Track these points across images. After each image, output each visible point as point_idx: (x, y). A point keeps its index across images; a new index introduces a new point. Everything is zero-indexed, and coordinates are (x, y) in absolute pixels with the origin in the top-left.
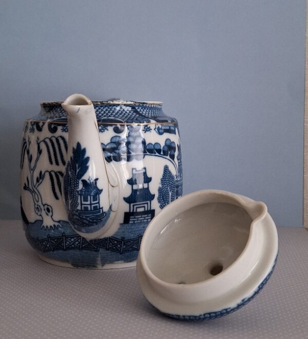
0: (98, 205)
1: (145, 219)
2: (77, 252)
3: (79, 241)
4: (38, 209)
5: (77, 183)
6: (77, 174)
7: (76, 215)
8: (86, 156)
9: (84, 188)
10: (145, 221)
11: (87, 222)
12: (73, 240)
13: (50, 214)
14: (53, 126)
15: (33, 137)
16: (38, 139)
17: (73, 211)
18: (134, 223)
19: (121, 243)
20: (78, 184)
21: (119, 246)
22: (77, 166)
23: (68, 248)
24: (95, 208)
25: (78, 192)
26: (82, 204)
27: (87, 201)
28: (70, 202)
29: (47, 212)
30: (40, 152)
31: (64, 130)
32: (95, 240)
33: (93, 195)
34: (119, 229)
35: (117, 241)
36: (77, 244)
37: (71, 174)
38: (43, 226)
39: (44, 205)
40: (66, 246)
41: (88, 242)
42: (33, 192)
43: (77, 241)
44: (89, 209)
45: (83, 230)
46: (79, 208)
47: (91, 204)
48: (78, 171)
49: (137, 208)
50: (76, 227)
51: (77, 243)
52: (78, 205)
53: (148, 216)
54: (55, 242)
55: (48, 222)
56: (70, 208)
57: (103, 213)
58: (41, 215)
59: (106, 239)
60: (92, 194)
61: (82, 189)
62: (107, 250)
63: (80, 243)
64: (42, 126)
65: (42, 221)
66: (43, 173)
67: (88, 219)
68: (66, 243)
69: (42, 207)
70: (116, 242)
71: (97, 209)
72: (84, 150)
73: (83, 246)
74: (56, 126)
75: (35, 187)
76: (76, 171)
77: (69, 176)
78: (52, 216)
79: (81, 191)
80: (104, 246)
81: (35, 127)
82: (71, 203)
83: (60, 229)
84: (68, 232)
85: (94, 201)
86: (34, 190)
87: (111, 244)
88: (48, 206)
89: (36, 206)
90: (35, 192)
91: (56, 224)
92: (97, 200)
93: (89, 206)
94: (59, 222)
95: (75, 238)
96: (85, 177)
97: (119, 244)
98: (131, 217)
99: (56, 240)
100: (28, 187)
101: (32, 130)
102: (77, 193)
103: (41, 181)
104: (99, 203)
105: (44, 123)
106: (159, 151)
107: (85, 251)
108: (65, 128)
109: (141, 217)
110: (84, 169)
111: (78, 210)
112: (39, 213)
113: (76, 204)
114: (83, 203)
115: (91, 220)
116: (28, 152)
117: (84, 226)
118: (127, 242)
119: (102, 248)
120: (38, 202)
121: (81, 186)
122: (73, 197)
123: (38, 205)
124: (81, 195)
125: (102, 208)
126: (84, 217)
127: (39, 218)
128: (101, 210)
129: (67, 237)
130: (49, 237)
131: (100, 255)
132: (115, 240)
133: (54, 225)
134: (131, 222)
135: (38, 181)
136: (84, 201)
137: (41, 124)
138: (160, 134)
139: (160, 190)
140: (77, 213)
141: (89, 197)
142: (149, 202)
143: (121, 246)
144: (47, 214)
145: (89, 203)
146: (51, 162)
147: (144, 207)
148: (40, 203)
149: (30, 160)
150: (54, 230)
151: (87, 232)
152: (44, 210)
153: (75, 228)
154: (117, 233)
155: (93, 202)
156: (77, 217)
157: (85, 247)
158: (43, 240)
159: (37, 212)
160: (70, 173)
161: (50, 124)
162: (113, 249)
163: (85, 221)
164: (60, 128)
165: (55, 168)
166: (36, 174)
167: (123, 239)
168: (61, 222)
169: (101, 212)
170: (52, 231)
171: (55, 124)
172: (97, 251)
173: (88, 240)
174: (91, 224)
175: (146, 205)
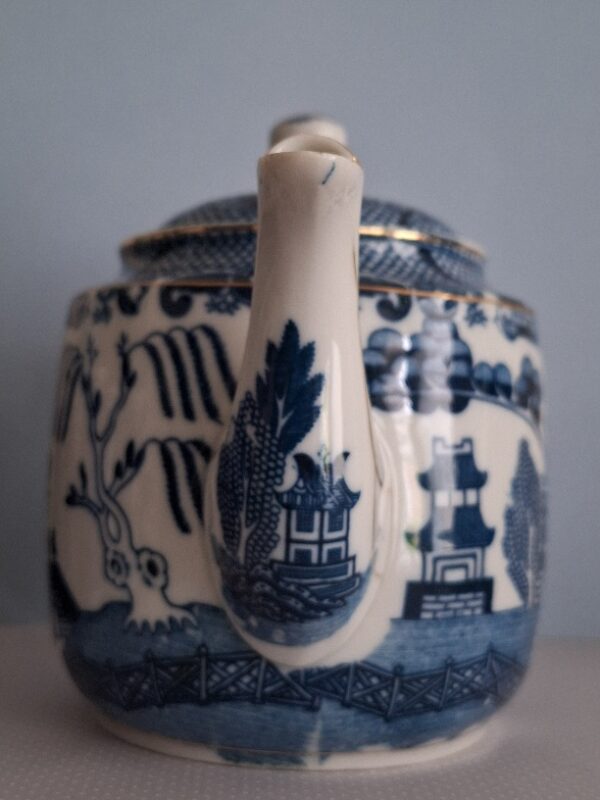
0: (342, 545)
1: (466, 608)
2: (246, 712)
3: (254, 672)
4: (115, 565)
5: (278, 467)
6: (278, 433)
7: (262, 579)
8: (314, 371)
9: (301, 484)
10: (467, 613)
11: (300, 606)
12: (232, 669)
13: (159, 581)
14: (176, 296)
15: (105, 336)
16: (124, 339)
17: (253, 565)
18: (435, 619)
19: (393, 685)
20: (282, 468)
21: (384, 694)
22: (281, 404)
23: (217, 697)
24: (334, 555)
25: (279, 496)
26: (289, 541)
27: (310, 530)
28: (245, 533)
29: (148, 575)
30: (128, 379)
31: (213, 307)
32: (309, 673)
33: (330, 511)
34: (388, 637)
35: (379, 677)
36: (248, 685)
37: (257, 434)
38: (133, 624)
39: (138, 552)
40: (207, 690)
41: (282, 678)
42: (98, 511)
43: (249, 673)
44: (314, 559)
45: (279, 634)
46: (278, 553)
47: (321, 542)
48: (282, 422)
49: (445, 568)
50: (254, 622)
51: (246, 679)
52: (276, 543)
53: (475, 599)
54: (171, 674)
55: (149, 608)
56: (241, 554)
57: (355, 575)
58: (124, 586)
59: (342, 671)
60: (329, 506)
61: (296, 485)
62: (346, 705)
63: (255, 680)
64: (140, 297)
65: (127, 606)
66: (138, 447)
67: (306, 594)
68: (208, 678)
69: (131, 558)
70: (375, 681)
71: (340, 559)
72: (310, 350)
73: (268, 689)
74: (187, 293)
75: (107, 492)
76: (274, 423)
77: (244, 444)
78: (164, 588)
79: (291, 492)
80: (336, 691)
81: (113, 304)
82: (250, 537)
83: (190, 632)
84: (218, 642)
85: (332, 529)
86: (104, 505)
87: (360, 686)
88: (152, 552)
89: (110, 556)
90: (109, 512)
91: (179, 615)
92: (340, 528)
93: (314, 549)
94: (189, 607)
95: (241, 663)
96: (307, 446)
97: (386, 688)
98: (428, 598)
99: (173, 669)
100: (84, 497)
101: (103, 315)
102: (275, 502)
103: (129, 472)
104: (345, 539)
105: (144, 290)
106: (507, 390)
107: (269, 709)
108: (218, 300)
109: (457, 601)
110: (305, 415)
111: (273, 562)
112: (119, 580)
113: (269, 542)
114: (296, 535)
115: (313, 600)
116: (87, 385)
117: (284, 621)
118: (409, 682)
119: (330, 698)
120: (116, 541)
121: (291, 476)
122: (261, 516)
123: (116, 553)
124: (289, 507)
125: (354, 558)
126: (292, 588)
127: (120, 595)
128: (350, 564)
129: (211, 660)
130: (151, 659)
131: (319, 725)
132: (374, 674)
133: (172, 620)
134: (426, 616)
135: (119, 471)
136: (299, 529)
137: (134, 292)
138: (511, 337)
139: (510, 515)
140: (269, 574)
141: (317, 516)
142: (478, 551)
143: (391, 696)
144: (148, 583)
145: (314, 536)
146: (168, 411)
147: (465, 567)
148: (123, 547)
149: (94, 406)
150: (169, 634)
151: (291, 642)
152: (139, 567)
153: (249, 628)
154: (380, 652)
155: (328, 536)
156: (268, 588)
157: (272, 695)
158: (128, 670)
159: (112, 574)
160: (250, 430)
161: (166, 292)
162: (366, 704)
163: (292, 602)
164: (200, 301)
165: (181, 429)
166: (115, 452)
167: (398, 670)
168: (196, 610)
169: (350, 572)
170: (164, 639)
171: (182, 288)
172: (312, 708)
173: (285, 671)
174: (312, 612)
175: (470, 562)
